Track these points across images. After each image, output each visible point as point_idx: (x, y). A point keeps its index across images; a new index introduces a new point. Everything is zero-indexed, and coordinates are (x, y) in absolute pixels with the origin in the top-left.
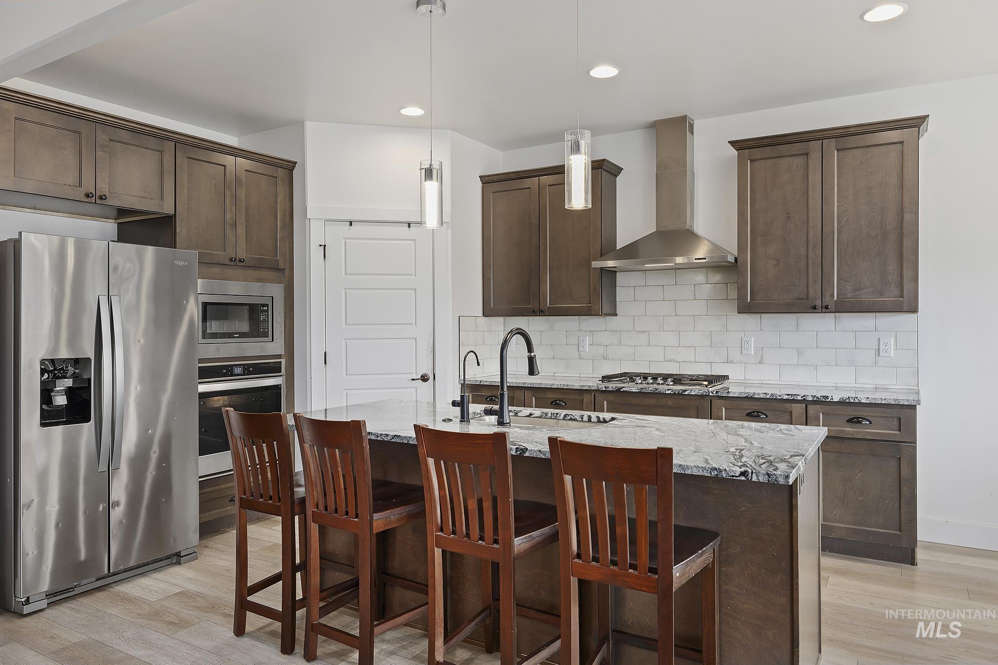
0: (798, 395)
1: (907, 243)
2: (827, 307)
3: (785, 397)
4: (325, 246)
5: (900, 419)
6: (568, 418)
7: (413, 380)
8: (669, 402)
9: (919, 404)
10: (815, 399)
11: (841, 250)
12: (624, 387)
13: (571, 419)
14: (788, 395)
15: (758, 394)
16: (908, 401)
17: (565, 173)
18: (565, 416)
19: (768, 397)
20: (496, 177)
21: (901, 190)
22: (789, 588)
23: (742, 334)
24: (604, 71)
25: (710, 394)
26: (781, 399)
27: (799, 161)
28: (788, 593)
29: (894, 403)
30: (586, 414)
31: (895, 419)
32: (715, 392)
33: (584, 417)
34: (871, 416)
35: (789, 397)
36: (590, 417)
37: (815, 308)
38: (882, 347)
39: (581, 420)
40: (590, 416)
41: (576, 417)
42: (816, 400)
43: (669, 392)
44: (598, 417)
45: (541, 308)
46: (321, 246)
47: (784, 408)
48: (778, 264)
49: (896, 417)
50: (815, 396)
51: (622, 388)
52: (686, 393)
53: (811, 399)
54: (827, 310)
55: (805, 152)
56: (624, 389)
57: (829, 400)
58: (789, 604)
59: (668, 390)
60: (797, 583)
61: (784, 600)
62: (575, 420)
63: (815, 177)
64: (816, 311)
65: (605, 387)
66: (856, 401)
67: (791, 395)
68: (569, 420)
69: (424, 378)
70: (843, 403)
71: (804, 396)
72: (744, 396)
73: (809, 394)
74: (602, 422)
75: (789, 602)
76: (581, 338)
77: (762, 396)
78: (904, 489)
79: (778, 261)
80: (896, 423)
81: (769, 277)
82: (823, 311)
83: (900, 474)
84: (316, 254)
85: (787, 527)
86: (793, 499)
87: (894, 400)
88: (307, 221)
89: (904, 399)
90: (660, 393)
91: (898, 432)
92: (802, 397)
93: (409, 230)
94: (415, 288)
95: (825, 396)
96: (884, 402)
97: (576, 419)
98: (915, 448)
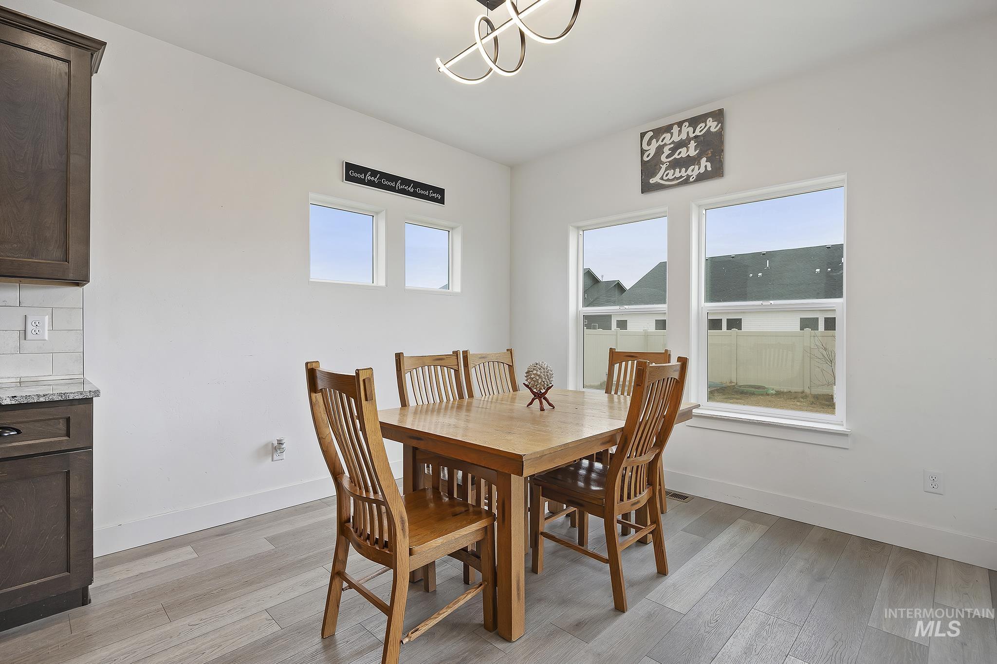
1: (73, 192)
5: (68, 420)
9: (98, 396)
16: (81, 394)
21: (66, 122)
29: (60, 398)
31: (61, 420)
34: (20, 423)
38: (30, 328)
49: (61, 418)
78: (75, 511)
80: (62, 426)
83: (68, 492)
87: (60, 394)
89: (73, 391)
91: (66, 438)
96: (42, 400)
98: (91, 454)
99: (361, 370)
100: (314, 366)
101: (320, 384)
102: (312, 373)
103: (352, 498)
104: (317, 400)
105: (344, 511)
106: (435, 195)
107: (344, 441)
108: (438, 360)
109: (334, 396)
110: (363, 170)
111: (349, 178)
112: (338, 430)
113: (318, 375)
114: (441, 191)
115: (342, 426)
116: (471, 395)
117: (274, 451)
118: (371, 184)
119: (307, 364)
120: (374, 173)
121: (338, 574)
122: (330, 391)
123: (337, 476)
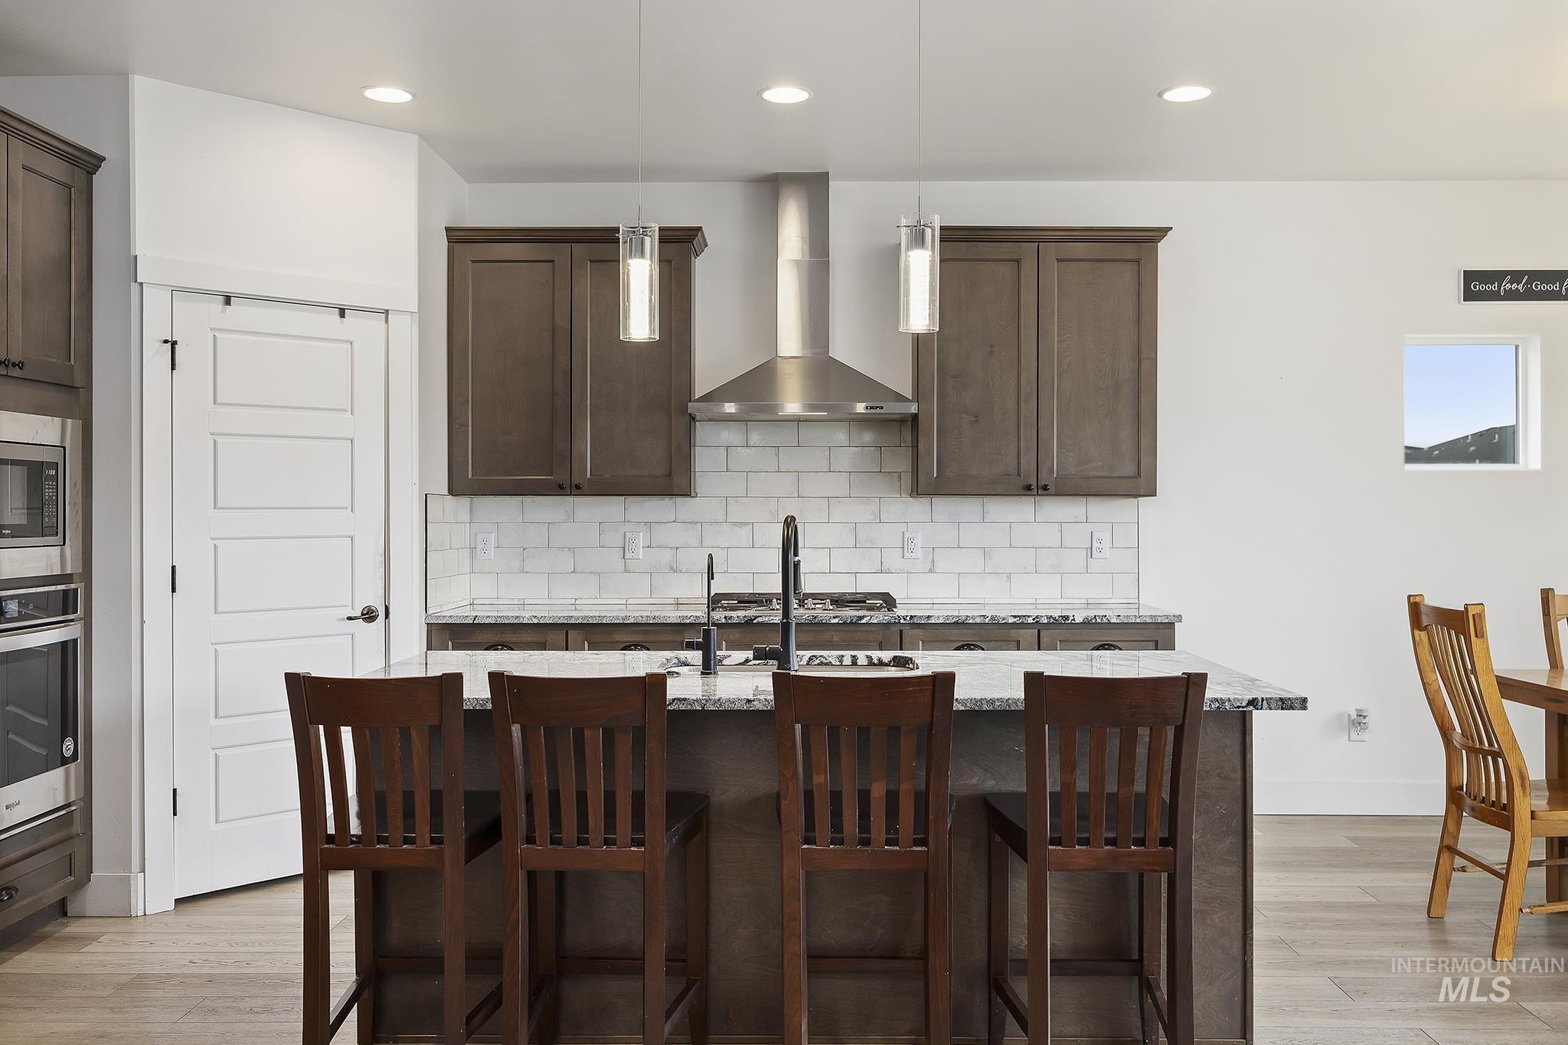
0: (1029, 616)
1: (1144, 400)
2: (1045, 488)
3: (1011, 620)
4: (174, 344)
5: (1157, 643)
6: (816, 663)
7: (350, 618)
8: (835, 637)
10: (1052, 620)
11: (1061, 404)
12: (758, 617)
13: (821, 664)
14: (1015, 617)
15: (973, 617)
17: (619, 242)
18: (810, 659)
19: (987, 621)
20: (482, 233)
21: (1138, 326)
22: (1240, 853)
23: (903, 527)
24: (785, 94)
25: (902, 621)
26: (1005, 623)
27: (1005, 270)
28: (1240, 860)
29: (1151, 621)
30: (848, 655)
32: (908, 618)
33: (845, 658)
34: (1116, 641)
35: (1016, 620)
36: (854, 658)
37: (1028, 488)
38: (1095, 545)
39: (838, 663)
40: (854, 656)
41: (830, 659)
42: (1053, 622)
43: (835, 621)
44: (869, 658)
45: (575, 481)
46: (166, 342)
47: (1009, 637)
48: (977, 421)
50: (1051, 616)
51: (756, 617)
52: (864, 621)
53: (1046, 622)
54: (1045, 492)
55: (1015, 257)
56: (760, 620)
57: (1069, 621)
58: (1240, 874)
59: (834, 618)
60: (1252, 845)
61: (1234, 870)
62: (829, 664)
63: (1028, 297)
64: (1030, 493)
65: (725, 618)
66: (1105, 620)
67: (1018, 616)
68: (818, 664)
69: (369, 616)
70: (1087, 624)
71: (1037, 617)
72: (953, 621)
73: (1044, 613)
74: (875, 665)
75: (1240, 871)
76: (628, 535)
77: (978, 620)
79: (976, 416)
81: (963, 439)
82: (1039, 493)
84: (156, 358)
85: (1239, 775)
86: (1247, 737)
87: (1150, 617)
88: (135, 287)
90: (821, 624)
92: (1034, 619)
93: (342, 323)
94: (351, 436)
95: (1064, 616)
96: (1138, 621)
97: (830, 662)
99: (1470, 605)
100: (1418, 599)
101: (1425, 621)
102: (1415, 608)
103: (1464, 752)
104: (1420, 639)
105: (1454, 775)
107: (1455, 690)
109: (1440, 633)
111: (1470, 296)
112: (1447, 672)
113: (1423, 609)
115: (1450, 667)
117: (1351, 726)
119: (1409, 597)
120: (1515, 277)
121: (1448, 848)
122: (1436, 627)
123: (1445, 731)
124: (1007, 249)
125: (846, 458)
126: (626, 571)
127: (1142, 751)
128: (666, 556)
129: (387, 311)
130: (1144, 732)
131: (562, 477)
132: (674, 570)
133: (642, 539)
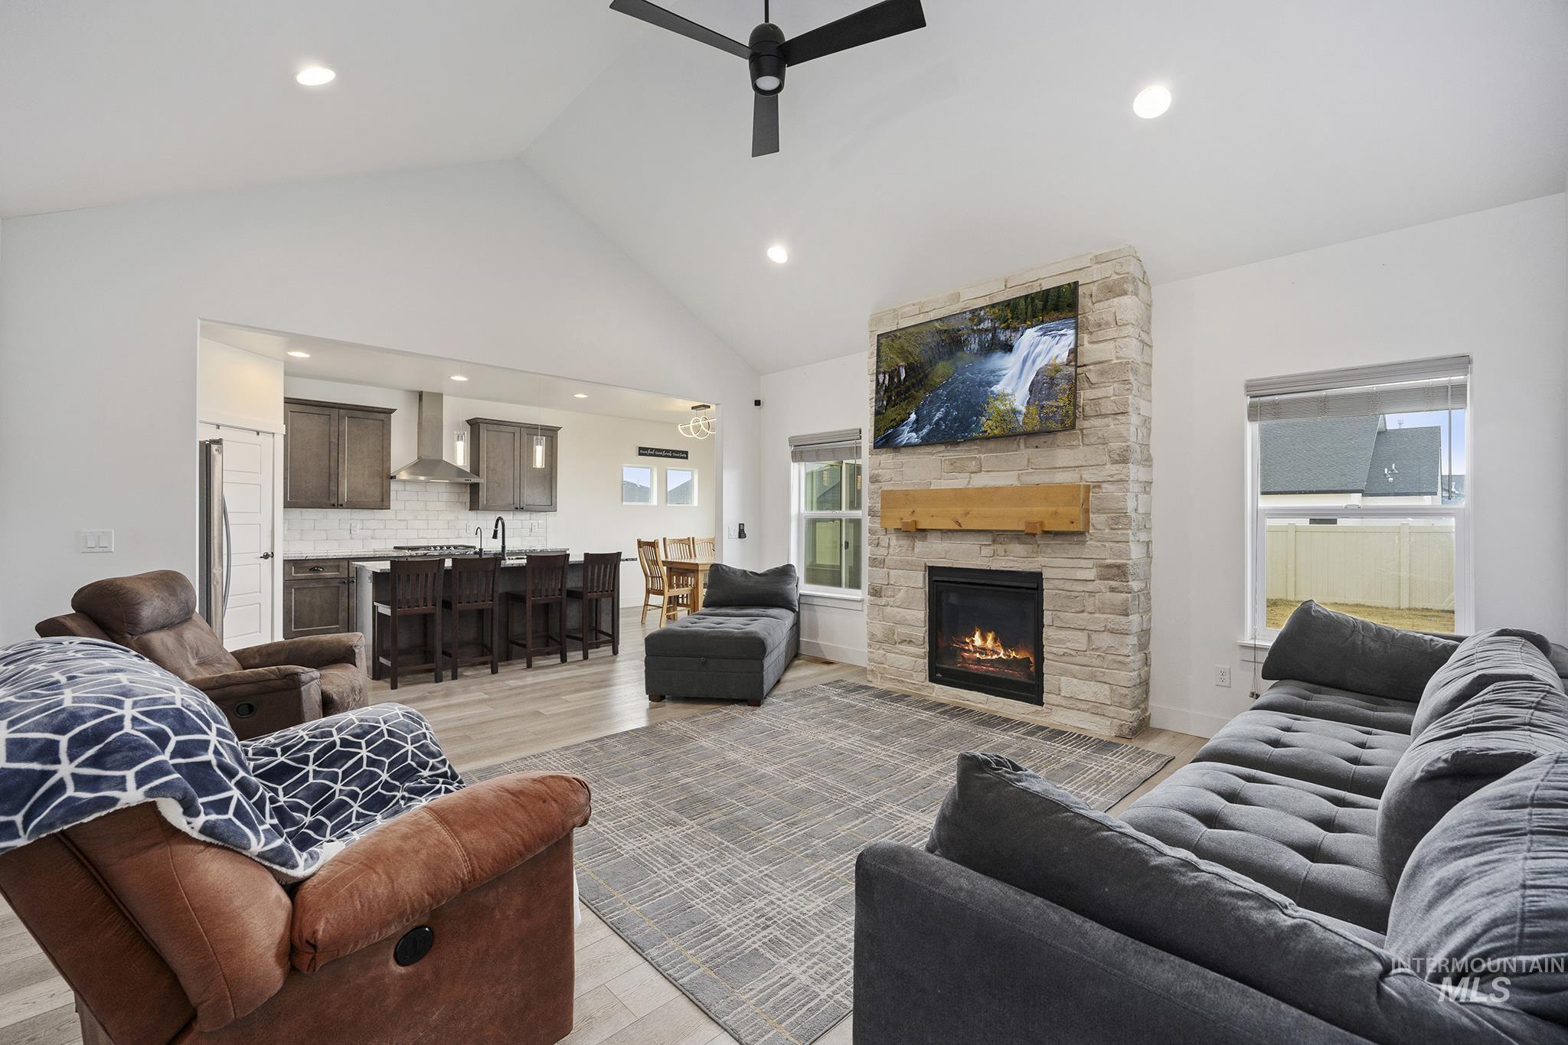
2: (522, 508)
7: (260, 557)
11: (528, 481)
23: (466, 522)
27: (510, 436)
37: (517, 508)
38: (533, 528)
45: (340, 503)
48: (500, 485)
55: (513, 432)
63: (517, 445)
64: (515, 510)
69: (266, 556)
76: (353, 525)
81: (495, 492)
93: (258, 437)
99: (653, 540)
102: (639, 542)
106: (683, 455)
108: (681, 541)
110: (646, 449)
111: (640, 454)
114: (686, 453)
116: (695, 556)
118: (651, 455)
120: (652, 449)
123: (646, 575)
124: (510, 429)
125: (445, 497)
126: (351, 538)
127: (596, 571)
128: (370, 533)
129: (273, 433)
130: (596, 567)
131: (333, 501)
132: (373, 538)
133: (359, 526)
